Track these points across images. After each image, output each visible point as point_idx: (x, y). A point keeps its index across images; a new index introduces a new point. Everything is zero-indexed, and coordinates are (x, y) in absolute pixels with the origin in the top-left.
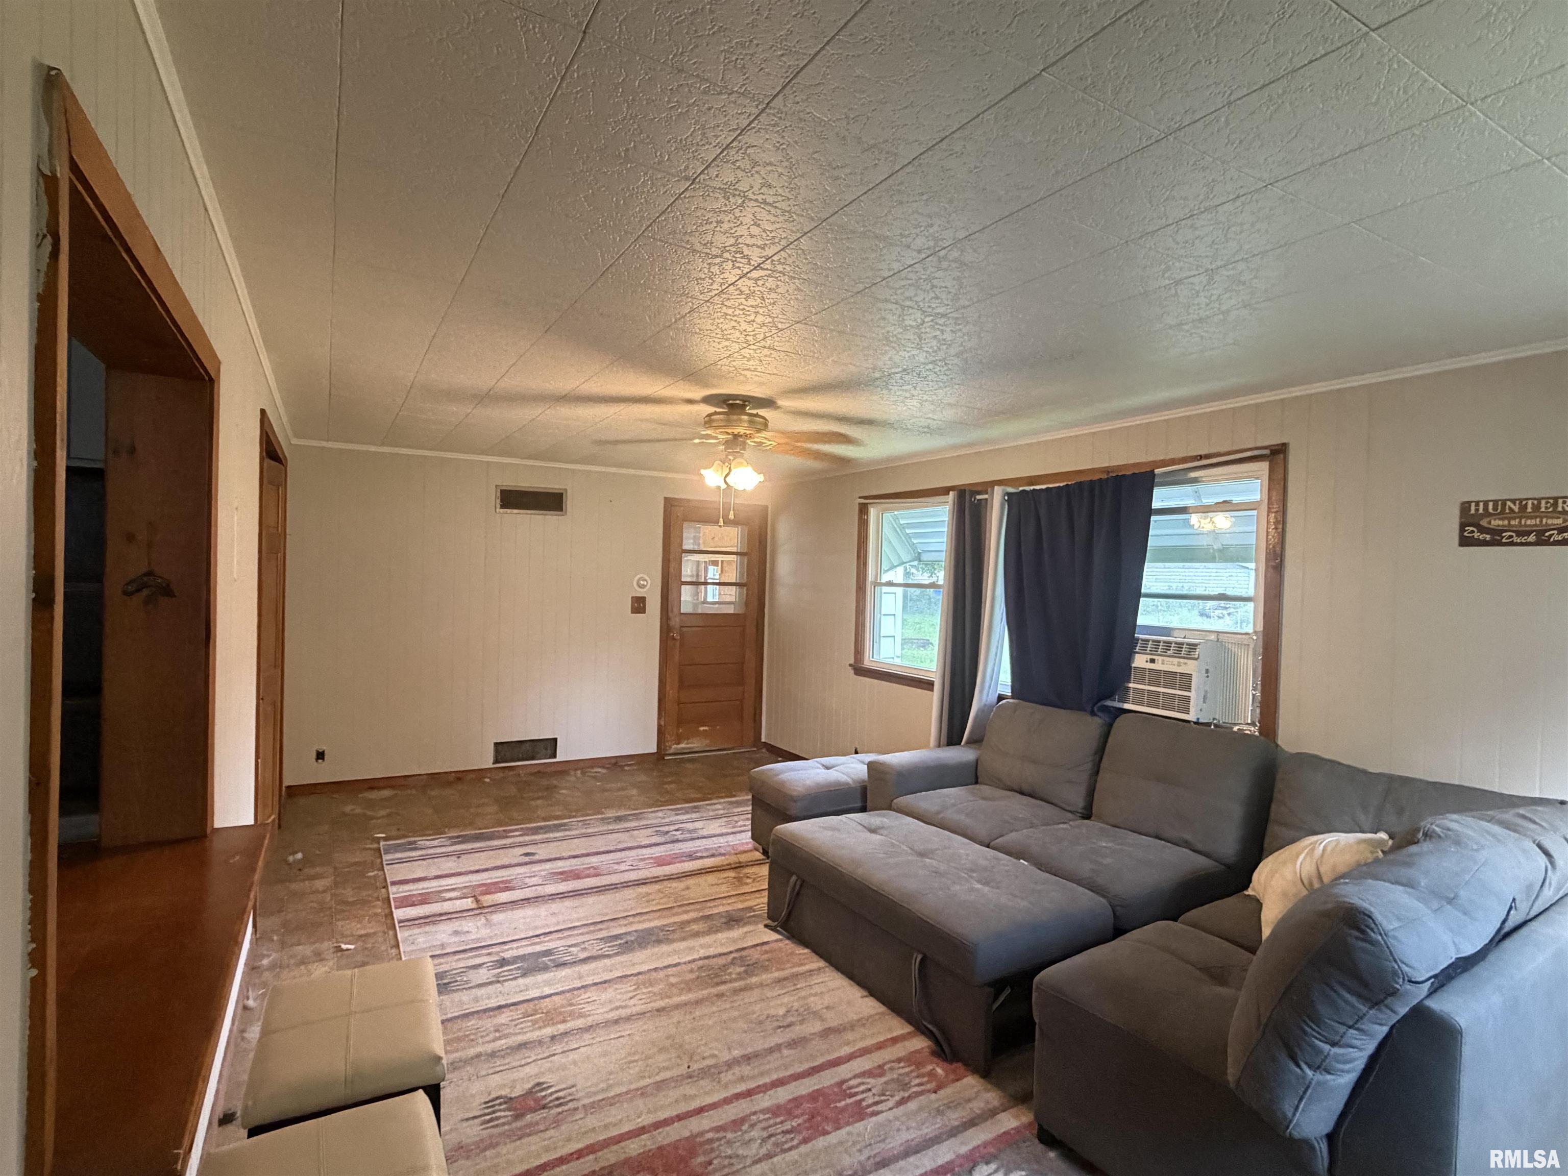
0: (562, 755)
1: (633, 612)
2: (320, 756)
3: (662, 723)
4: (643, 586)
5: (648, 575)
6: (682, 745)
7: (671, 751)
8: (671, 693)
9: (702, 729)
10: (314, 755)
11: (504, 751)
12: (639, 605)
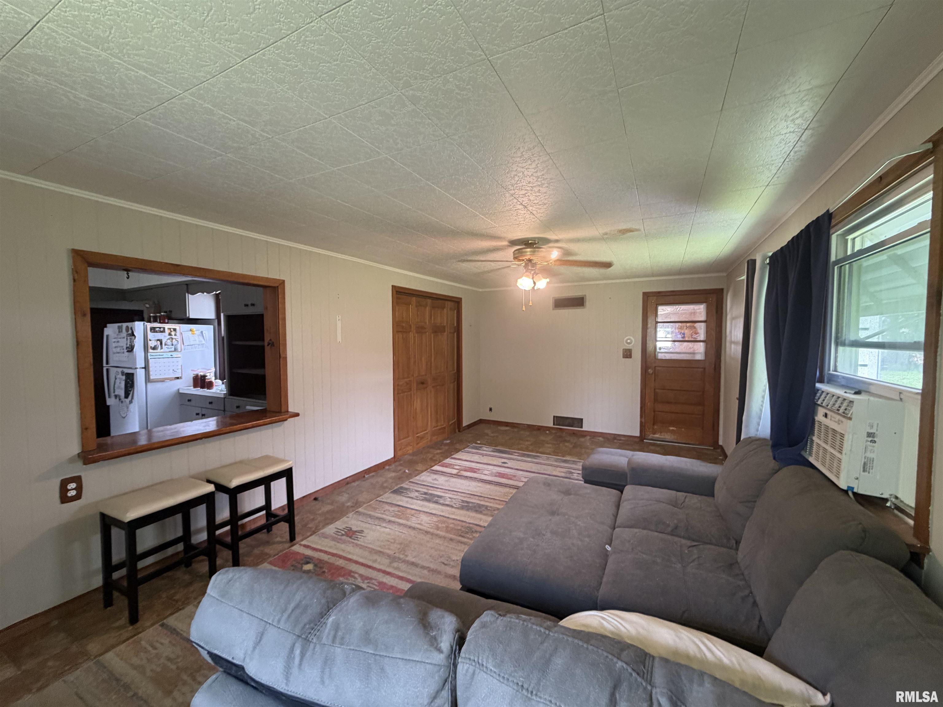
0: (585, 428)
1: (624, 357)
2: (491, 409)
3: (643, 420)
4: (629, 343)
5: (633, 337)
6: (657, 436)
7: (649, 437)
8: (649, 404)
9: (671, 428)
10: (489, 409)
11: (558, 420)
12: (628, 354)
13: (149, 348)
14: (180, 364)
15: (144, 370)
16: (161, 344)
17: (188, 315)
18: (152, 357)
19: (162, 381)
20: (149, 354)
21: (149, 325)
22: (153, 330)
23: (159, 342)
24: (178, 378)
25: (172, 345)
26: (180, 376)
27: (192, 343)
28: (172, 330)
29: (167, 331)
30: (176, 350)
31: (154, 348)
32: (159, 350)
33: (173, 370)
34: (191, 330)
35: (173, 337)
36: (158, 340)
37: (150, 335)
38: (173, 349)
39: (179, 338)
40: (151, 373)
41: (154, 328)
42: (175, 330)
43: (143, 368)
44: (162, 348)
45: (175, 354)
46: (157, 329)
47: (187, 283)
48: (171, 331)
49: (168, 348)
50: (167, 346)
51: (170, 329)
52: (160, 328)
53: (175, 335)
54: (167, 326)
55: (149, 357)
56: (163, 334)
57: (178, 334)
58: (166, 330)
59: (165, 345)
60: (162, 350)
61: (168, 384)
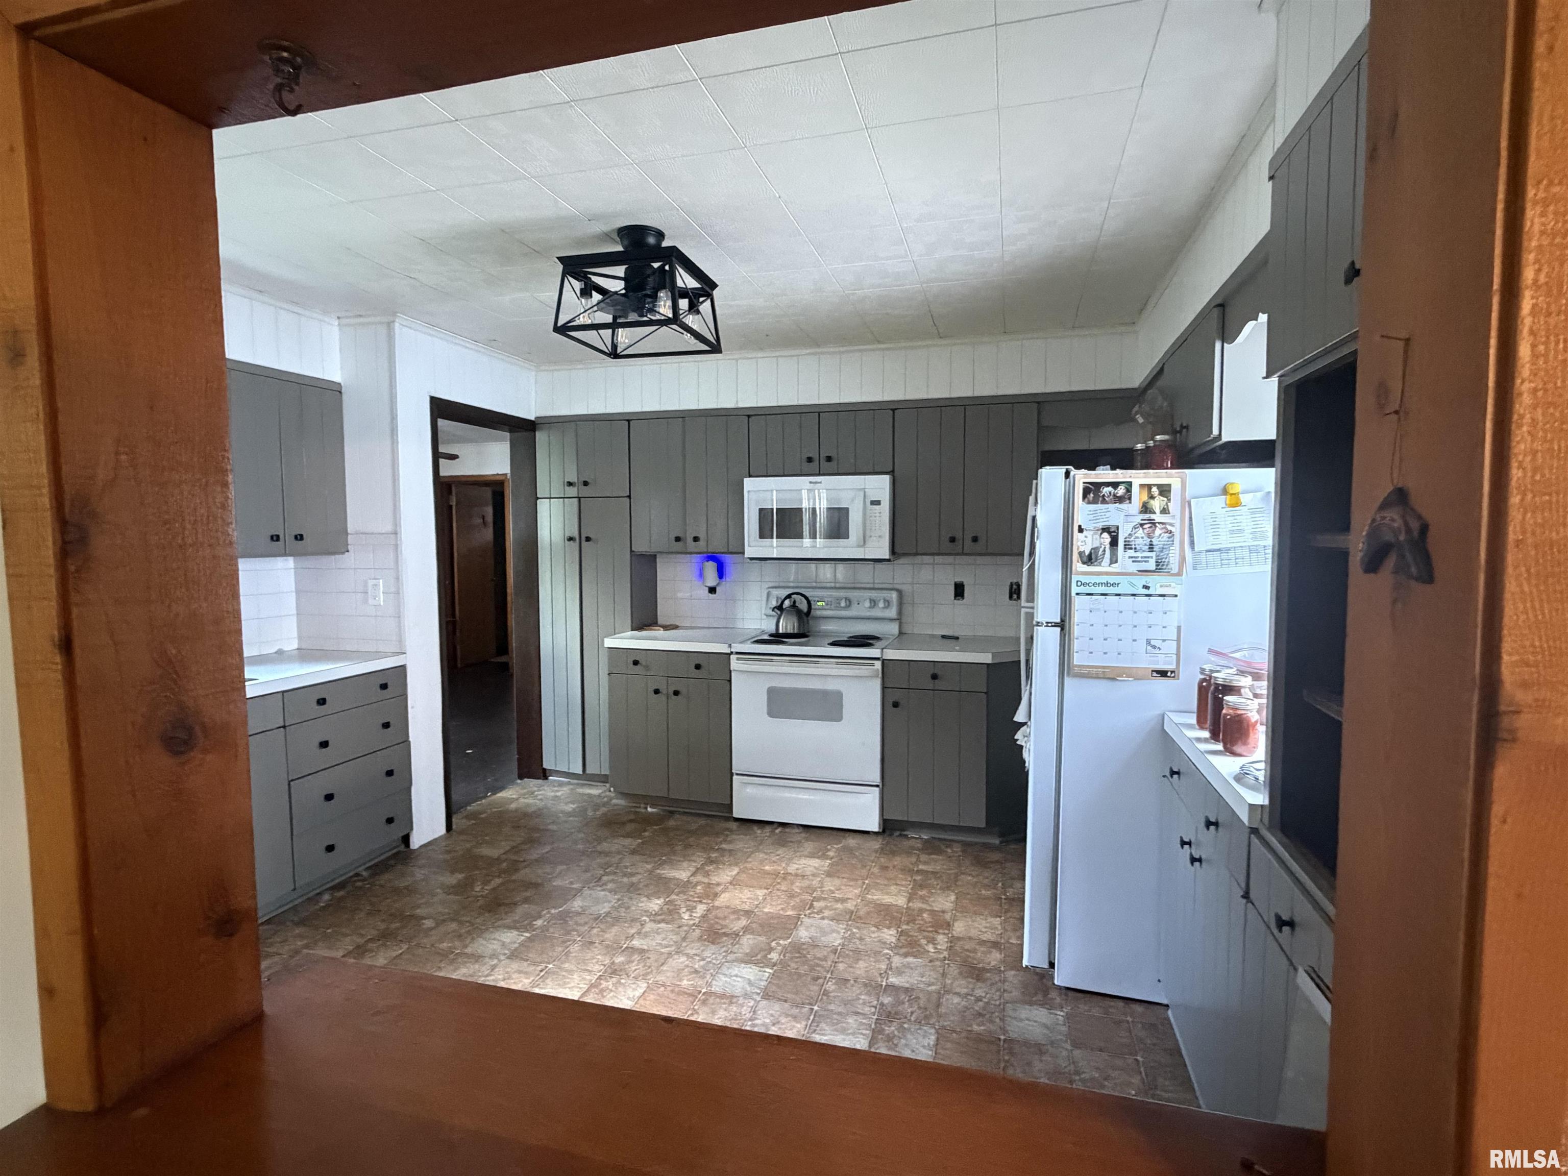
13: (1075, 556)
14: (1173, 621)
15: (1059, 629)
16: (1114, 543)
17: (1215, 432)
18: (1082, 589)
19: (1109, 675)
20: (1075, 579)
21: (1082, 477)
22: (1092, 492)
23: (1107, 538)
24: (1163, 674)
25: (1151, 548)
26: (1172, 667)
27: (1224, 541)
28: (1155, 490)
29: (1138, 496)
30: (1160, 567)
31: (1090, 559)
32: (1105, 566)
33: (1148, 642)
34: (1225, 491)
35: (1158, 517)
36: (1106, 530)
37: (1083, 512)
38: (1151, 565)
39: (1177, 522)
40: (1076, 645)
41: (1098, 486)
42: (1165, 490)
43: (1056, 625)
44: (1113, 560)
45: (1157, 583)
46: (1106, 490)
47: (1219, 301)
48: (1152, 497)
49: (1135, 560)
50: (1131, 553)
51: (1149, 487)
52: (1115, 485)
53: (1165, 511)
54: (1138, 477)
55: (1074, 589)
56: (1124, 506)
57: (1174, 506)
58: (1135, 489)
59: (1127, 546)
60: (1115, 568)
61: (1127, 688)
